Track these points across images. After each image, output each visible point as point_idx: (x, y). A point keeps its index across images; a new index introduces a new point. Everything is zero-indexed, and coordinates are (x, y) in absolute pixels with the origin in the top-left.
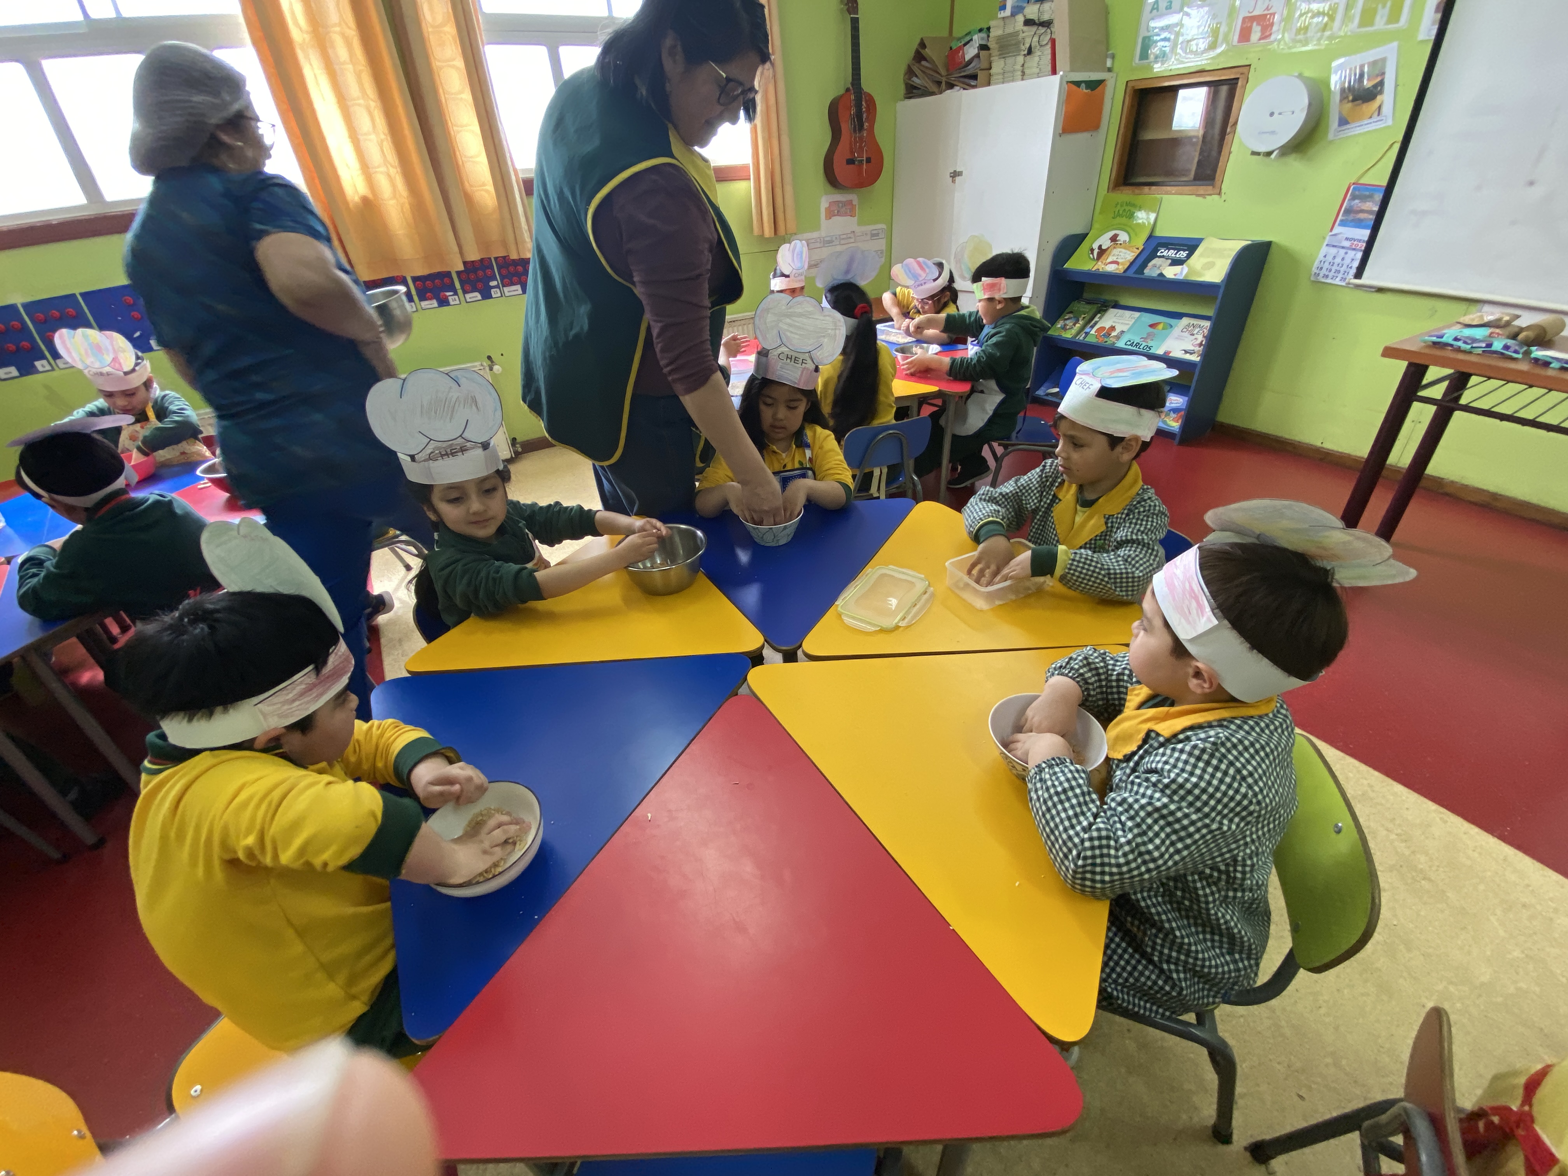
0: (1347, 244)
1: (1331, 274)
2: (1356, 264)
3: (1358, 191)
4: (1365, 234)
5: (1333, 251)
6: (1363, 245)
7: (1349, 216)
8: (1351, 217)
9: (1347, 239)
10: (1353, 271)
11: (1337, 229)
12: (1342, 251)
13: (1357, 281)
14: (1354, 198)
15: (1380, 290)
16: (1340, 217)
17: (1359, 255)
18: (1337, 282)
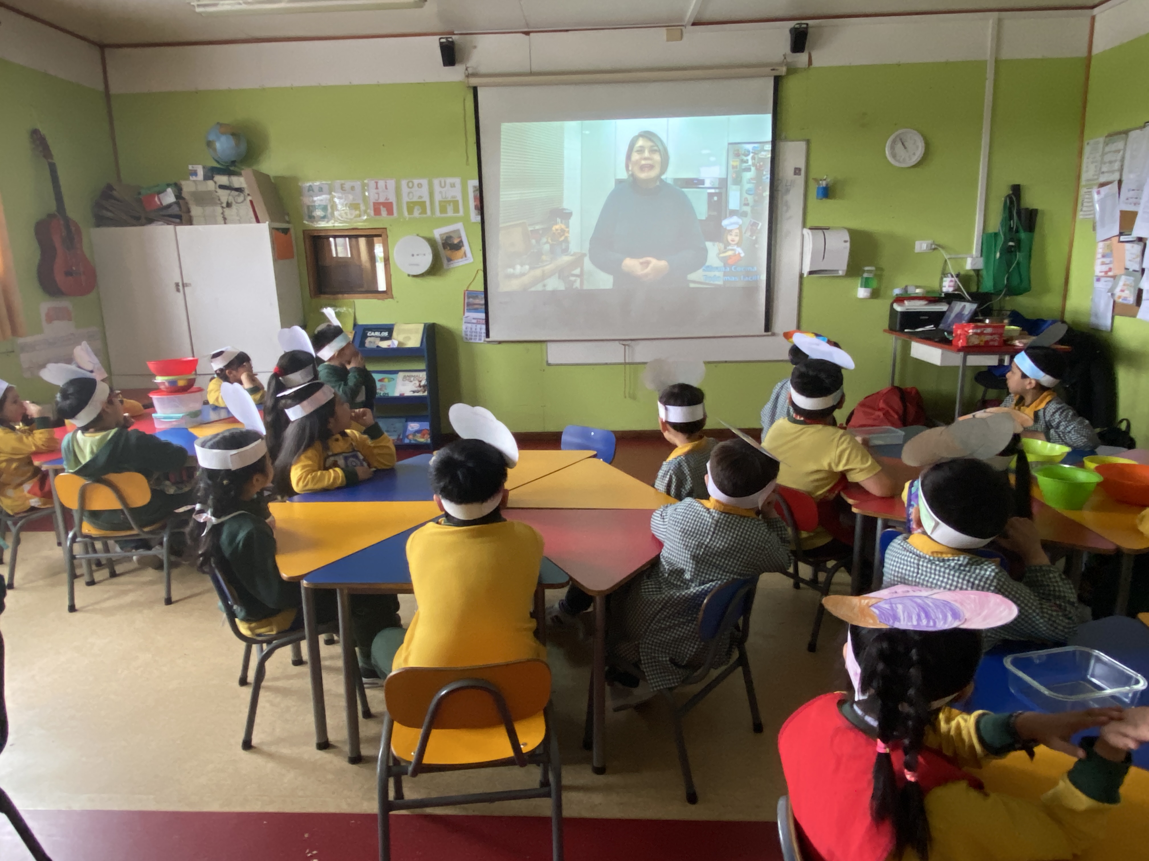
0: (475, 321)
1: (473, 337)
2: (484, 331)
3: (470, 294)
4: (483, 316)
5: (469, 325)
6: (484, 321)
7: (470, 307)
8: (471, 307)
9: (474, 319)
10: (484, 335)
11: (467, 314)
12: (474, 325)
13: (488, 340)
14: (469, 298)
15: (500, 342)
16: (466, 308)
17: (484, 327)
18: (477, 341)
